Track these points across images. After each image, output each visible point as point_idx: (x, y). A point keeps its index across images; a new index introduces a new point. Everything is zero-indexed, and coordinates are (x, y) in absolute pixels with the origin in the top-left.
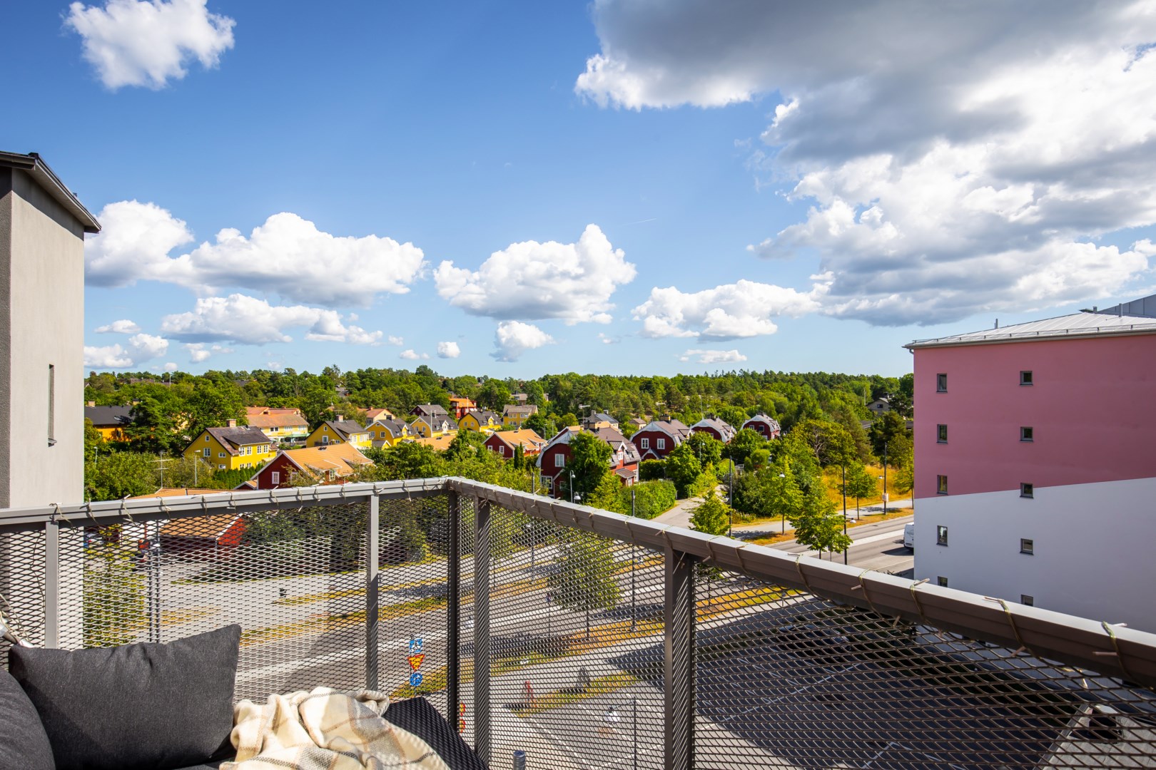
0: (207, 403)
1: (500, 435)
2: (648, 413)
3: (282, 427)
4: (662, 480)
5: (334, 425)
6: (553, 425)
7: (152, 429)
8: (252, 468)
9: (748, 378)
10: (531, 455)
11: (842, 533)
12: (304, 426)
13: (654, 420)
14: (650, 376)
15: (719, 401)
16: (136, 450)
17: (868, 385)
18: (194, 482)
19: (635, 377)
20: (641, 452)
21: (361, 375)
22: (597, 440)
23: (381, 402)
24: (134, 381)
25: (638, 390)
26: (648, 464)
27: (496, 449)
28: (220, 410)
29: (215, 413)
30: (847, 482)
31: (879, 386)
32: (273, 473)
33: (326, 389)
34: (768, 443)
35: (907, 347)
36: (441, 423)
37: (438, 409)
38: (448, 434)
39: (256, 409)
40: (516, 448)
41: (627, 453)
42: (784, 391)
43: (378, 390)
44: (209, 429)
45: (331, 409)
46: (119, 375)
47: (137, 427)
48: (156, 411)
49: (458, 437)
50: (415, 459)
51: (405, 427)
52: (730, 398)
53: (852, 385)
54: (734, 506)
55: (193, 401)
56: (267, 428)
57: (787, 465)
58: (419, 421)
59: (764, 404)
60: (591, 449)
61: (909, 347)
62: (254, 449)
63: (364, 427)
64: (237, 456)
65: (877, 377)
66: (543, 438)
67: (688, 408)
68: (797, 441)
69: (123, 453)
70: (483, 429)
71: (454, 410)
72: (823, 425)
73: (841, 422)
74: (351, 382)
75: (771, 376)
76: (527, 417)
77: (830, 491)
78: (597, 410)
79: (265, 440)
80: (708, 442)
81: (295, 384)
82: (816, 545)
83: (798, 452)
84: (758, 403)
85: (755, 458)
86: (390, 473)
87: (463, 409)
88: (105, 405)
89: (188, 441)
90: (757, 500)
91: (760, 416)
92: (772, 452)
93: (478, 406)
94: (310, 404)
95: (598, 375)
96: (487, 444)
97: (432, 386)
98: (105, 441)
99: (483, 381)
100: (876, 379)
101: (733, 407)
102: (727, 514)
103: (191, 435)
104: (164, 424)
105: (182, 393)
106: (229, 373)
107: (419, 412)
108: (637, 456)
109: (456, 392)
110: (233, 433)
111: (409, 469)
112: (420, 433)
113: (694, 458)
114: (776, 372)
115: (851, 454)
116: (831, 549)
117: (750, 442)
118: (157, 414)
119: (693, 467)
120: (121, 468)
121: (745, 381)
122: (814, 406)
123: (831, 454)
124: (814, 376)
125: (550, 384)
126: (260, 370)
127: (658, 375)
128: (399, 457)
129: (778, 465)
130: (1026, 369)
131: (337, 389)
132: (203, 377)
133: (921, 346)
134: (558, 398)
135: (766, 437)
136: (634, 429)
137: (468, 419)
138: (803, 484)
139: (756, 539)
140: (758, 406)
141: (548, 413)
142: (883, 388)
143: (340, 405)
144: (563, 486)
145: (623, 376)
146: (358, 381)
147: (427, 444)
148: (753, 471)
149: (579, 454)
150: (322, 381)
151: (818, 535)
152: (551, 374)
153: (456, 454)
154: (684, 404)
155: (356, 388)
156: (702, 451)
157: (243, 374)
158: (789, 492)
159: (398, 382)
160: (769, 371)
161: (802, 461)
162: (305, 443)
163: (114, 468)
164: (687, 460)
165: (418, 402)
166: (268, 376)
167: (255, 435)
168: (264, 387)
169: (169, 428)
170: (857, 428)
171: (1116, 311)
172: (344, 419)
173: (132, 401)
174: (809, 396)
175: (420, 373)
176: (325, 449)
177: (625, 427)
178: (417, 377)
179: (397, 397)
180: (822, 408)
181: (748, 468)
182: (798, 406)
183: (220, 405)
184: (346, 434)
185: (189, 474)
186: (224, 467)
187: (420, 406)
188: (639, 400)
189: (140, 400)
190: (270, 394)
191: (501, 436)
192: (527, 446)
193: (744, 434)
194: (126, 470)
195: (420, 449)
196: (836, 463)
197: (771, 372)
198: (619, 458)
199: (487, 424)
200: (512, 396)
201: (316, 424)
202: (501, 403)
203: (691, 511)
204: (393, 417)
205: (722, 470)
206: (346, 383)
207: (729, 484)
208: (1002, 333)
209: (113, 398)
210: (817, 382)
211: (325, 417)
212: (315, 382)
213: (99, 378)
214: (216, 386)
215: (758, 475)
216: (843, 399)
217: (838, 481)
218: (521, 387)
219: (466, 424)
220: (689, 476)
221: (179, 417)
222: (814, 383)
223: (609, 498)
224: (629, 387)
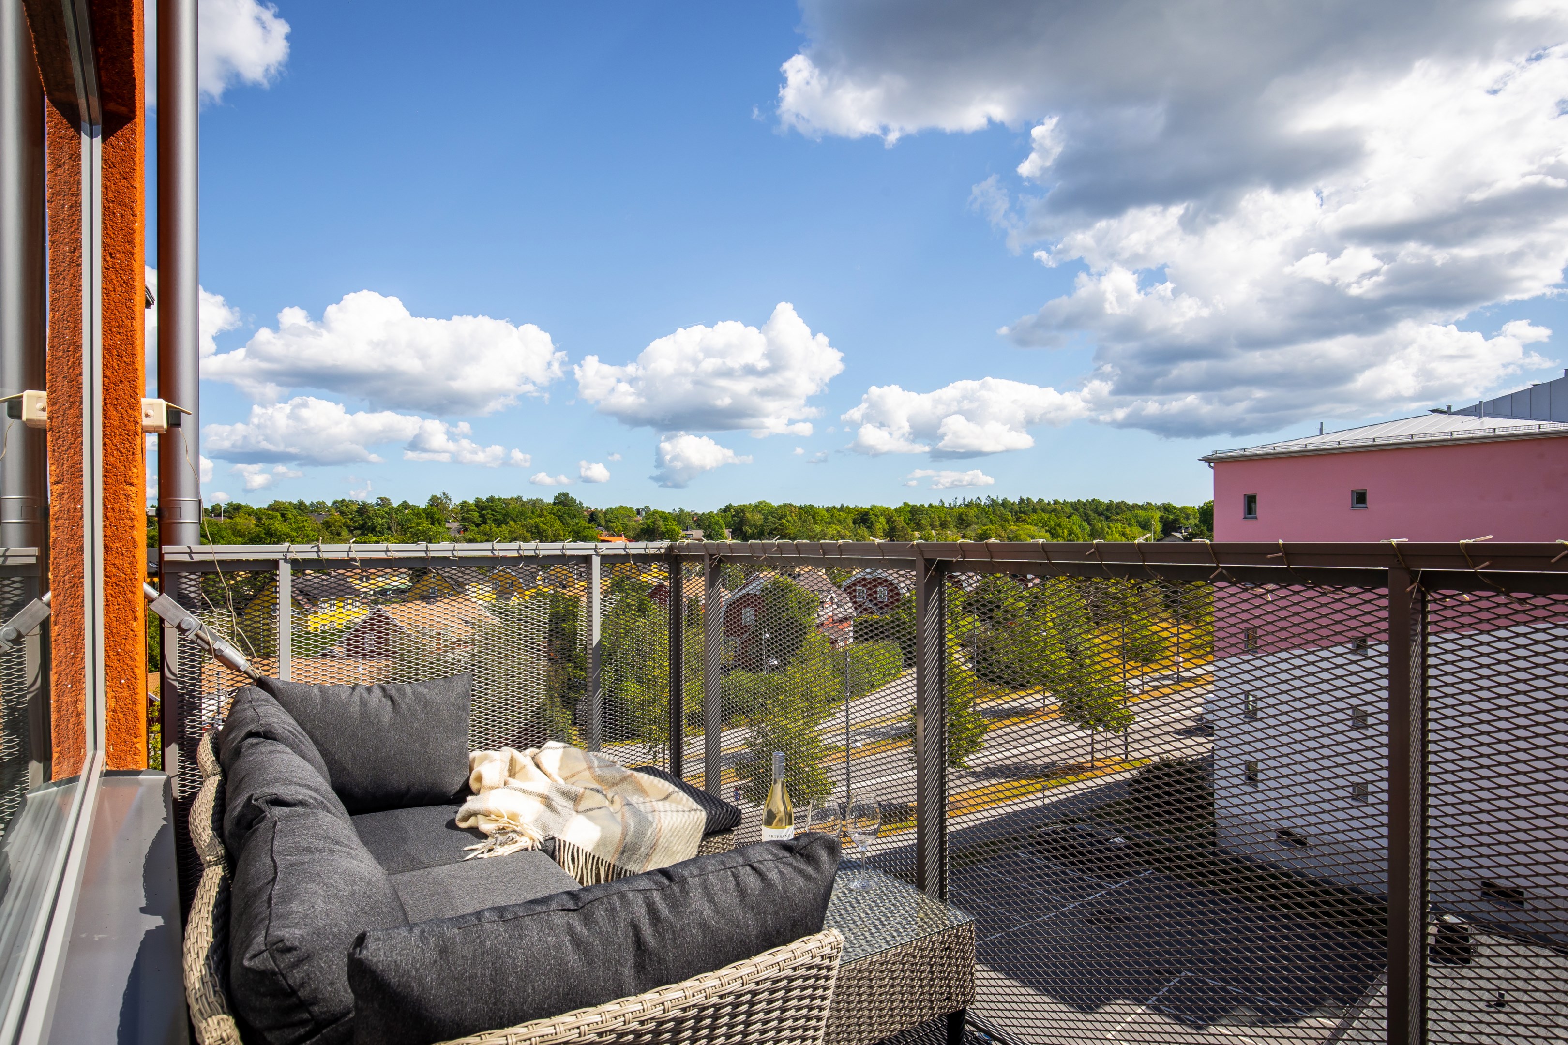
4: (884, 642)
6: (738, 571)
8: (337, 629)
9: (997, 508)
11: (1121, 707)
12: (404, 574)
14: (867, 506)
15: (959, 538)
17: (1157, 515)
19: (848, 507)
20: (857, 606)
21: (480, 506)
22: (798, 588)
25: (851, 524)
26: (866, 620)
30: (1127, 642)
31: (1171, 517)
33: (432, 524)
35: (1205, 459)
41: (838, 606)
42: (1045, 524)
43: (504, 526)
51: (541, 574)
52: (973, 534)
53: (1136, 516)
54: (980, 673)
57: (1049, 620)
60: (790, 600)
61: (1207, 460)
62: (338, 604)
64: (317, 613)
65: (1169, 505)
70: (644, 577)
74: (466, 516)
75: (1028, 505)
81: (391, 518)
82: (1086, 723)
83: (1064, 603)
85: (1007, 611)
90: (1009, 666)
95: (797, 504)
96: (652, 595)
97: (576, 520)
99: (644, 514)
100: (1167, 508)
102: (971, 683)
103: (253, 586)
105: (239, 531)
106: (301, 503)
108: (851, 610)
109: (607, 528)
114: (1035, 500)
116: (1107, 728)
117: (1000, 592)
121: (994, 512)
123: (1108, 606)
124: (1085, 504)
125: (733, 516)
126: (343, 501)
127: (878, 504)
129: (1038, 620)
130: (1359, 487)
131: (447, 525)
132: (267, 510)
133: (1223, 458)
134: (744, 535)
135: (1022, 585)
136: (847, 575)
142: (1176, 520)
145: (831, 505)
146: (476, 514)
150: (428, 514)
151: (1090, 710)
152: (735, 504)
155: (474, 523)
157: (322, 505)
158: (1052, 655)
159: (530, 514)
160: (1025, 498)
161: (1069, 616)
162: (406, 596)
166: (354, 508)
167: (340, 586)
168: (350, 523)
171: (1476, 411)
174: (1078, 531)
175: (559, 503)
176: (432, 603)
177: (835, 575)
178: (556, 508)
179: (528, 535)
181: (998, 626)
184: (461, 585)
190: (359, 532)
193: (992, 581)
196: (1114, 619)
197: (1028, 499)
198: (827, 612)
200: (682, 533)
206: (460, 517)
207: (972, 646)
208: (1329, 441)
210: (1090, 512)
212: (417, 514)
214: (285, 521)
216: (1124, 534)
218: (695, 521)
222: (1085, 514)
223: (815, 664)
224: (839, 521)
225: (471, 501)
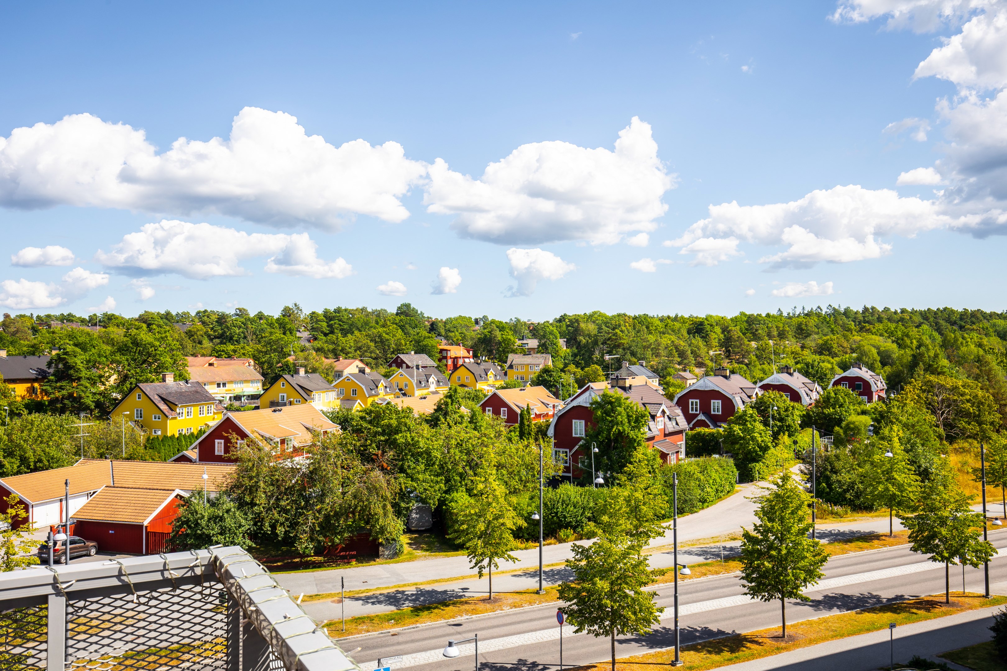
0: (140, 353)
1: (501, 393)
2: (700, 365)
3: (231, 382)
4: (717, 456)
5: (294, 380)
6: (572, 380)
7: (75, 384)
8: (192, 434)
9: (839, 318)
10: (542, 421)
11: (981, 539)
12: (257, 381)
13: (707, 374)
14: (702, 315)
15: (798, 349)
16: (54, 411)
18: (122, 451)
19: (682, 317)
20: (689, 418)
21: (328, 316)
22: (628, 402)
23: (352, 350)
24: (56, 326)
25: (685, 334)
26: (699, 434)
27: (496, 412)
28: (156, 361)
29: (150, 364)
30: (986, 464)
32: (216, 441)
33: (284, 334)
34: (869, 406)
36: (427, 377)
37: (424, 360)
38: (436, 393)
39: (200, 359)
40: (522, 411)
41: (670, 419)
42: (891, 334)
43: (349, 335)
44: (141, 385)
45: (290, 359)
46: (38, 317)
47: (56, 382)
48: (79, 362)
49: (446, 397)
50: (389, 426)
51: (383, 383)
52: (813, 344)
53: (994, 325)
54: (819, 494)
55: (122, 349)
56: (212, 383)
57: (896, 439)
58: (399, 374)
59: (863, 354)
60: (619, 414)
62: (195, 410)
63: (330, 382)
64: (175, 418)
66: (557, 398)
67: (754, 358)
68: (910, 406)
69: (37, 414)
70: (480, 385)
71: (444, 361)
72: (949, 382)
73: (977, 378)
74: (315, 326)
75: (872, 314)
76: (538, 370)
77: (961, 477)
78: (630, 361)
79: (207, 399)
80: (782, 405)
81: (247, 328)
82: (940, 554)
83: (912, 420)
84: (853, 351)
85: (847, 428)
86: (358, 444)
87: (455, 359)
88: (19, 354)
89: (116, 399)
90: (852, 485)
91: (857, 370)
92: (874, 420)
93: (475, 356)
94: (266, 353)
95: (632, 313)
96: (485, 405)
97: (417, 330)
98: (19, 399)
99: (482, 323)
101: (817, 357)
102: (809, 506)
103: (121, 392)
104: (88, 379)
105: (111, 339)
106: (168, 314)
107: (399, 364)
108: (683, 423)
109: (447, 338)
110: (169, 391)
111: (382, 438)
112: (401, 390)
113: (762, 427)
114: (880, 309)
115: (992, 423)
116: (964, 561)
117: (841, 406)
118: (80, 366)
119: (760, 439)
120: (34, 433)
121: (835, 322)
122: (936, 356)
123: (962, 424)
124: (935, 313)
125: (568, 326)
126: (205, 311)
127: (713, 314)
128: (370, 422)
129: (883, 439)
131: (298, 334)
132: (137, 320)
134: (578, 345)
135: (865, 398)
136: (679, 386)
137: (461, 372)
138: (919, 467)
139: (850, 541)
140: (854, 355)
141: (566, 365)
143: (301, 354)
144: (583, 463)
145: (666, 315)
146: (325, 324)
147: (405, 406)
148: (845, 446)
149: (603, 420)
150: (280, 324)
151: (944, 540)
152: (570, 314)
153: (443, 420)
154: (748, 352)
155: (322, 332)
156: (774, 418)
157: (186, 315)
158: (899, 477)
159: (374, 324)
160: (869, 306)
161: (918, 434)
162: (258, 402)
163: (26, 433)
164: (753, 430)
165: (399, 350)
166: (214, 318)
167: (197, 392)
168: (210, 332)
169: (94, 384)
170: (1001, 387)
172: (306, 372)
173: (52, 350)
174: (929, 341)
175: (402, 313)
176: (280, 410)
177: (668, 384)
178: (398, 318)
179: (372, 344)
180: (948, 358)
181: (839, 443)
182: (913, 356)
183: (156, 354)
184: (308, 391)
185: (116, 441)
186: (159, 433)
187: (401, 356)
188: (687, 348)
189: (60, 349)
190: (218, 341)
191: (504, 395)
192: (537, 409)
193: (833, 395)
194: (39, 436)
195: (397, 412)
196: (969, 437)
197: (873, 308)
198: (658, 426)
199: (486, 380)
200: (518, 343)
201: (272, 378)
202: (504, 351)
203: (759, 500)
204: (368, 370)
205: (801, 443)
206: (309, 327)
207: (811, 464)
209: (29, 346)
210: (941, 321)
211: (283, 370)
212: (271, 325)
213: (13, 321)
214: (150, 331)
215: (853, 452)
216: (980, 345)
217: (975, 463)
218: (531, 331)
219: (459, 379)
220: (756, 452)
221: (106, 369)
222: (937, 324)
223: (645, 480)
224: (673, 331)
225: (320, 311)
